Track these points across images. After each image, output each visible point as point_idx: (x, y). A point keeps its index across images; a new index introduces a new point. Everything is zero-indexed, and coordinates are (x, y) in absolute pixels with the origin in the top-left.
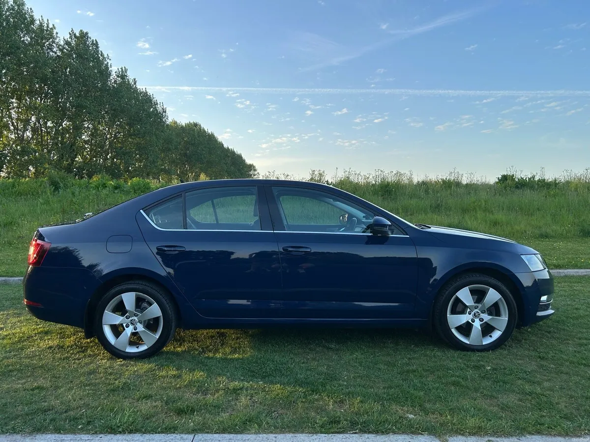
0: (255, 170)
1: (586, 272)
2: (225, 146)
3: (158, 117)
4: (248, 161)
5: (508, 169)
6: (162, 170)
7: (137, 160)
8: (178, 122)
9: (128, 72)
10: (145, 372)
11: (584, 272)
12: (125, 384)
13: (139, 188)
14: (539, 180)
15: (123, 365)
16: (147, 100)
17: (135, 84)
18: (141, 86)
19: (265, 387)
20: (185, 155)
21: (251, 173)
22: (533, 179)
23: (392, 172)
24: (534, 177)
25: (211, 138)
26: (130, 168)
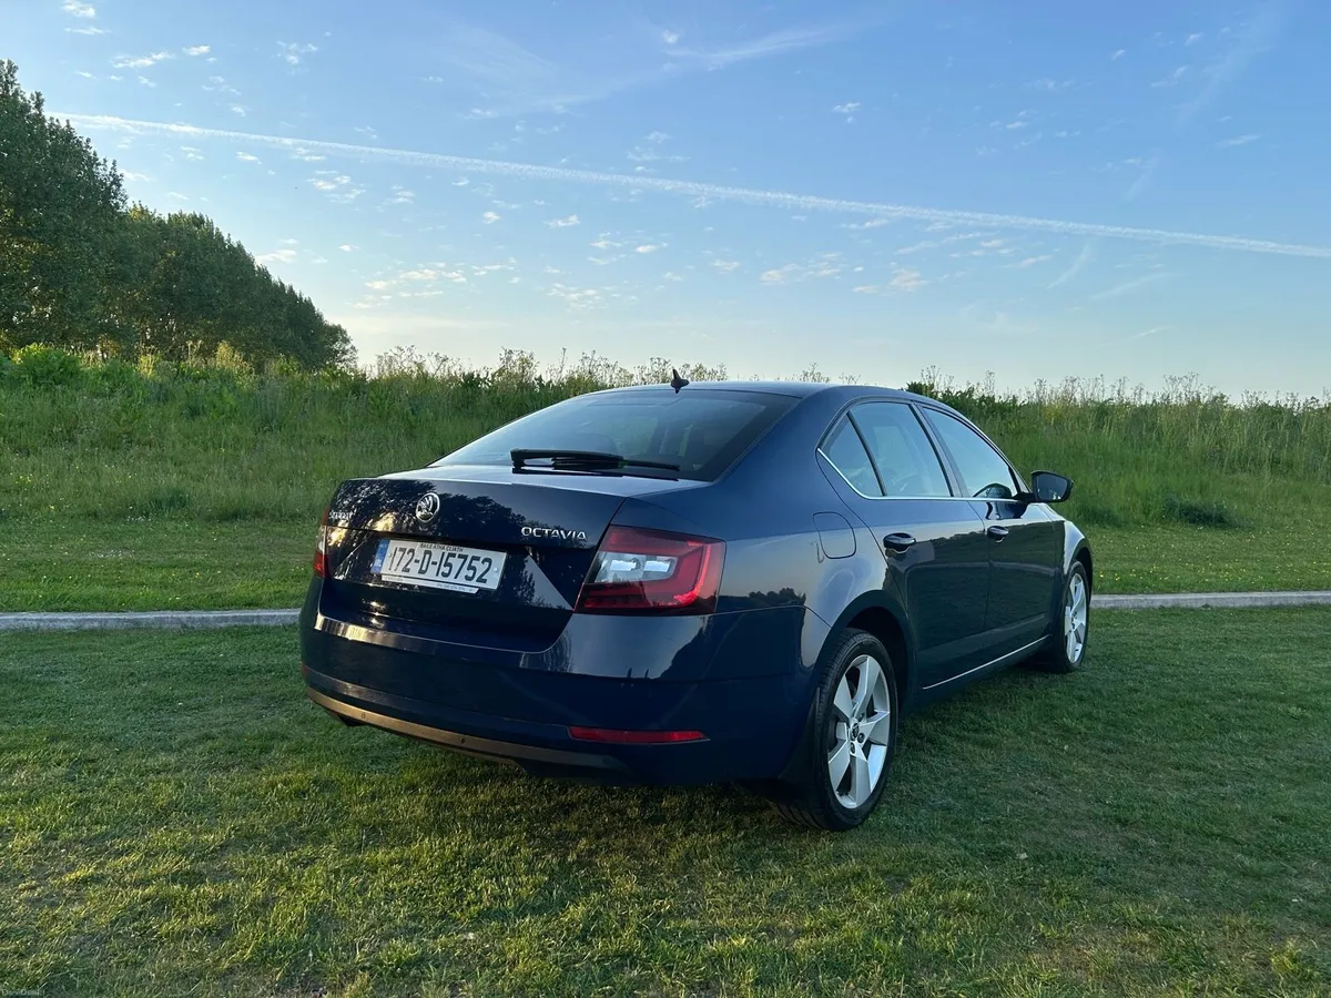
0: (346, 341)
1: (1115, 601)
2: (275, 278)
3: (97, 195)
4: (330, 319)
5: (925, 373)
6: (103, 328)
7: (33, 299)
8: (151, 210)
9: (16, 75)
10: (113, 923)
11: (1110, 602)
12: (55, 969)
13: (49, 372)
14: (982, 399)
15: (39, 900)
16: (67, 148)
17: (38, 105)
18: (54, 114)
19: (485, 952)
20: (167, 293)
21: (336, 346)
22: (971, 396)
23: (688, 366)
24: (970, 391)
25: (238, 257)
26: (15, 318)
